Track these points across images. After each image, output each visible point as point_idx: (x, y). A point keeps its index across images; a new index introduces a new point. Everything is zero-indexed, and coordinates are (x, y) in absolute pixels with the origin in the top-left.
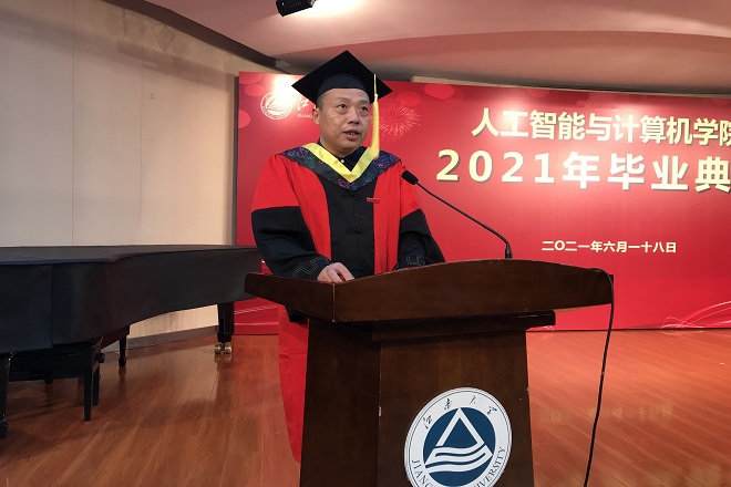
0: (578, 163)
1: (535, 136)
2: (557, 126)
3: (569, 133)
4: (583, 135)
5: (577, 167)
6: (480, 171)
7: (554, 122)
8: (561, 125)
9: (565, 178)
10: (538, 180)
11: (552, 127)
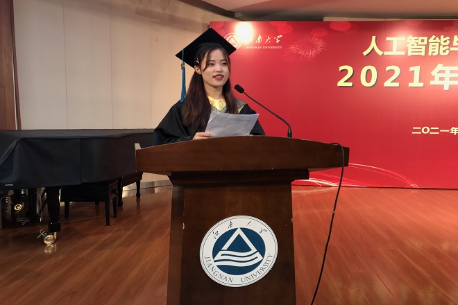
0: (443, 72)
1: (410, 54)
2: (427, 46)
3: (437, 51)
4: (448, 52)
5: (442, 75)
6: (368, 79)
7: (425, 43)
8: (431, 45)
9: (432, 83)
10: (411, 85)
11: (424, 47)
